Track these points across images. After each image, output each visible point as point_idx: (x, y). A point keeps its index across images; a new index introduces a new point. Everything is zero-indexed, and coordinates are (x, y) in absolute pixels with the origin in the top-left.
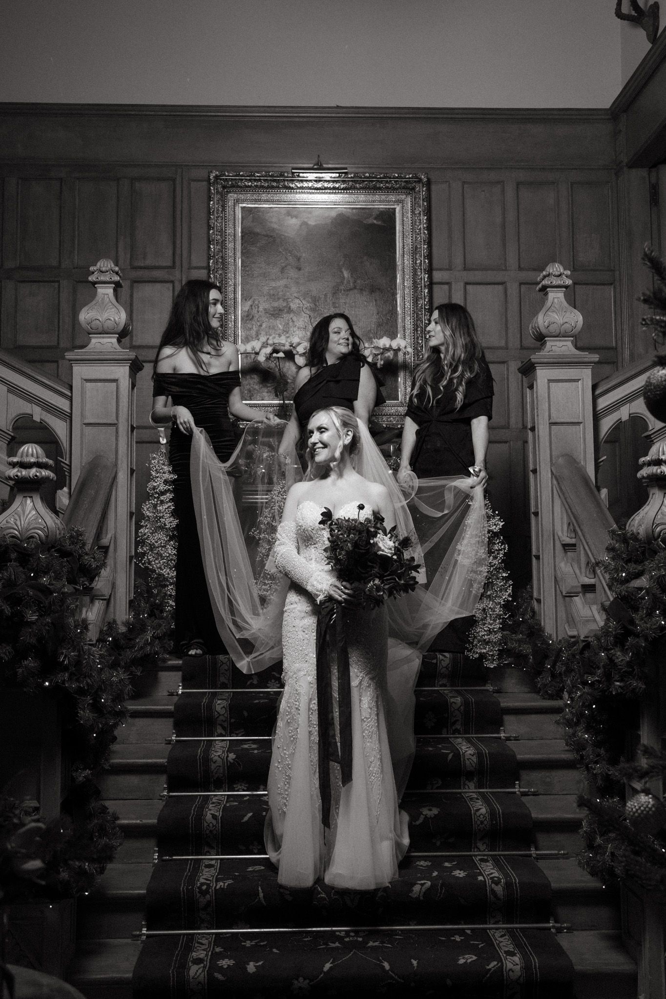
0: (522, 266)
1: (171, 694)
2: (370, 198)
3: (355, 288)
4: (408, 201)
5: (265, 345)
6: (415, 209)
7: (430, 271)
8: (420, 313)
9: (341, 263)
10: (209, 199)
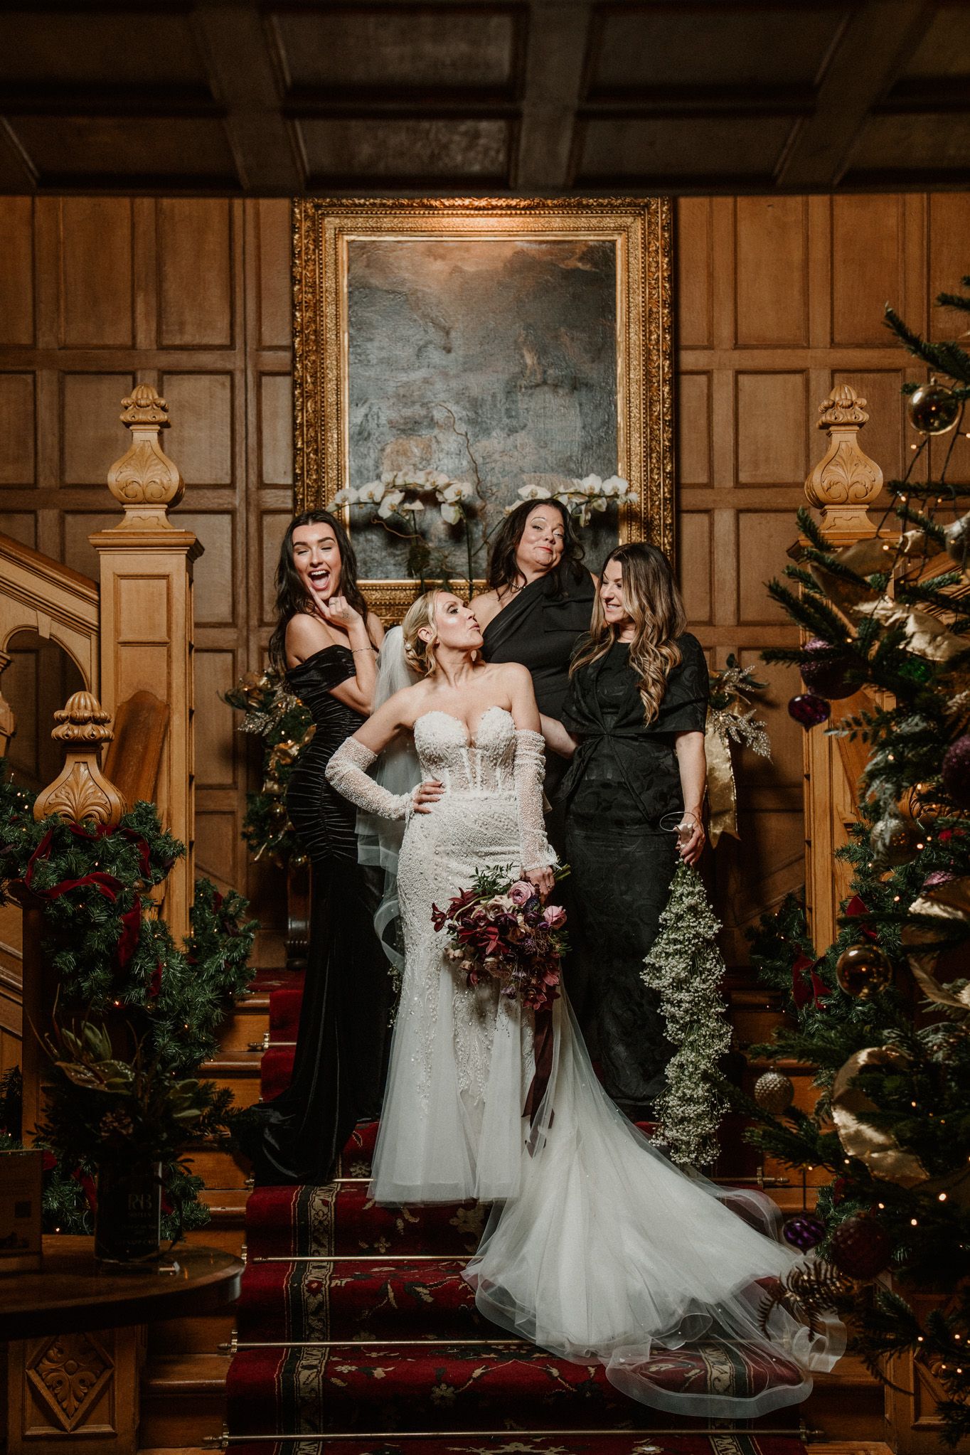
0: (837, 338)
1: (253, 1049)
2: (570, 222)
3: (545, 383)
4: (637, 226)
5: (391, 487)
6: (649, 243)
7: (674, 353)
8: (656, 427)
9: (521, 339)
10: (293, 229)
